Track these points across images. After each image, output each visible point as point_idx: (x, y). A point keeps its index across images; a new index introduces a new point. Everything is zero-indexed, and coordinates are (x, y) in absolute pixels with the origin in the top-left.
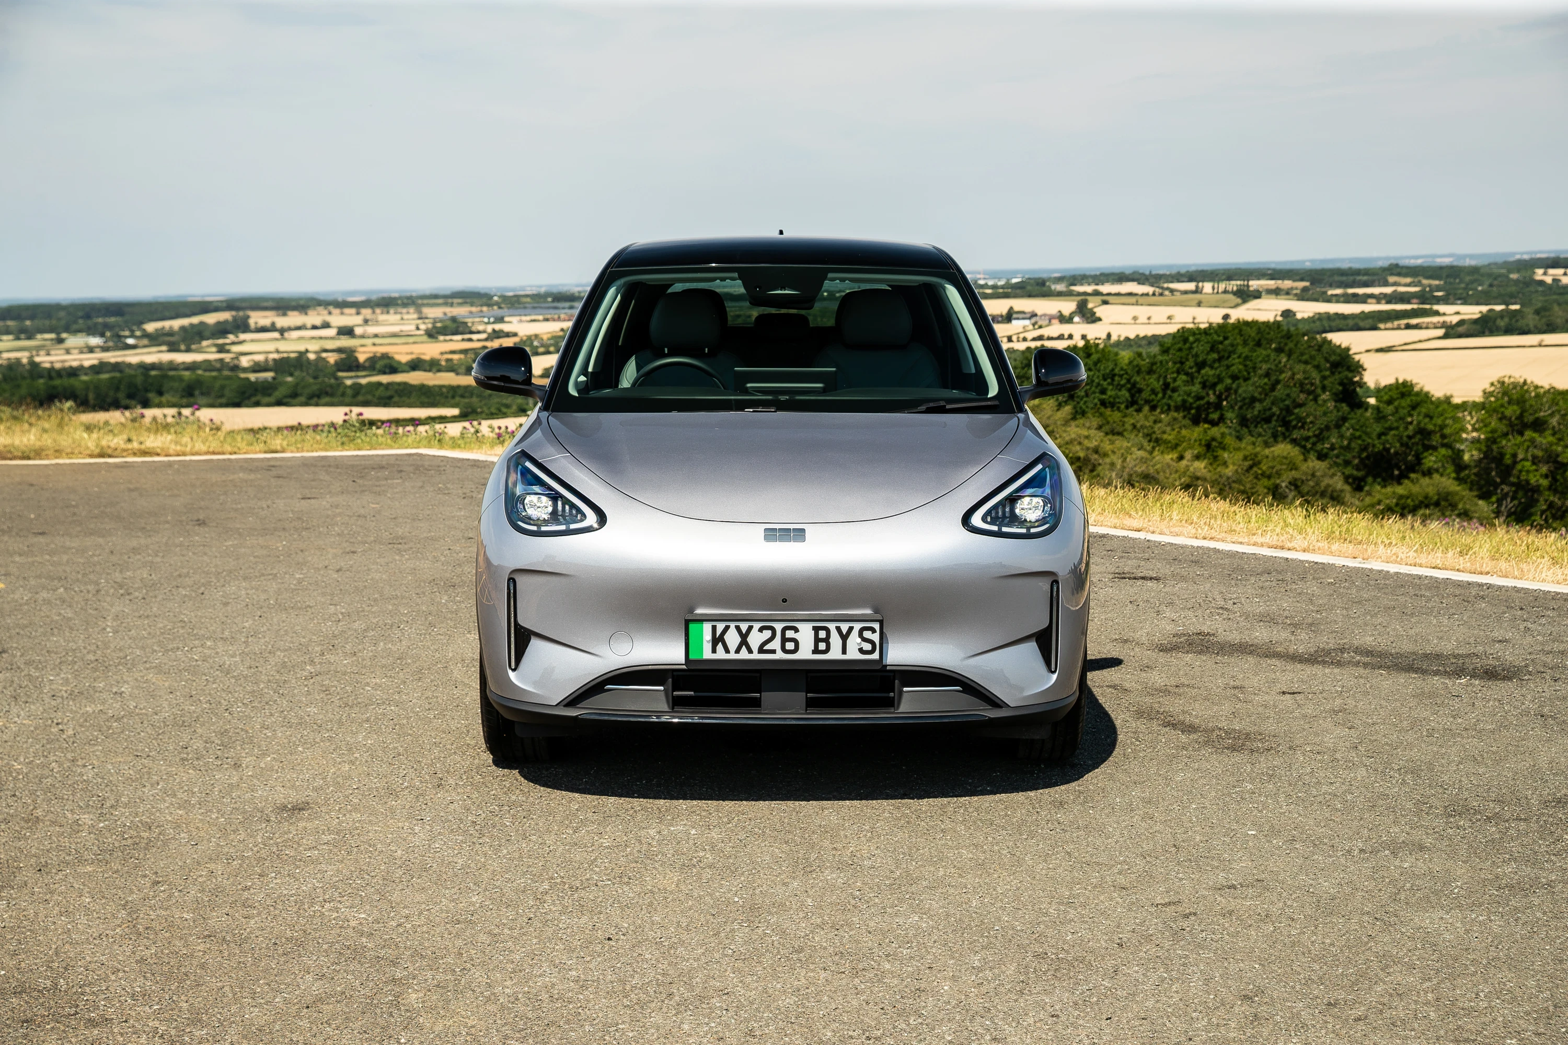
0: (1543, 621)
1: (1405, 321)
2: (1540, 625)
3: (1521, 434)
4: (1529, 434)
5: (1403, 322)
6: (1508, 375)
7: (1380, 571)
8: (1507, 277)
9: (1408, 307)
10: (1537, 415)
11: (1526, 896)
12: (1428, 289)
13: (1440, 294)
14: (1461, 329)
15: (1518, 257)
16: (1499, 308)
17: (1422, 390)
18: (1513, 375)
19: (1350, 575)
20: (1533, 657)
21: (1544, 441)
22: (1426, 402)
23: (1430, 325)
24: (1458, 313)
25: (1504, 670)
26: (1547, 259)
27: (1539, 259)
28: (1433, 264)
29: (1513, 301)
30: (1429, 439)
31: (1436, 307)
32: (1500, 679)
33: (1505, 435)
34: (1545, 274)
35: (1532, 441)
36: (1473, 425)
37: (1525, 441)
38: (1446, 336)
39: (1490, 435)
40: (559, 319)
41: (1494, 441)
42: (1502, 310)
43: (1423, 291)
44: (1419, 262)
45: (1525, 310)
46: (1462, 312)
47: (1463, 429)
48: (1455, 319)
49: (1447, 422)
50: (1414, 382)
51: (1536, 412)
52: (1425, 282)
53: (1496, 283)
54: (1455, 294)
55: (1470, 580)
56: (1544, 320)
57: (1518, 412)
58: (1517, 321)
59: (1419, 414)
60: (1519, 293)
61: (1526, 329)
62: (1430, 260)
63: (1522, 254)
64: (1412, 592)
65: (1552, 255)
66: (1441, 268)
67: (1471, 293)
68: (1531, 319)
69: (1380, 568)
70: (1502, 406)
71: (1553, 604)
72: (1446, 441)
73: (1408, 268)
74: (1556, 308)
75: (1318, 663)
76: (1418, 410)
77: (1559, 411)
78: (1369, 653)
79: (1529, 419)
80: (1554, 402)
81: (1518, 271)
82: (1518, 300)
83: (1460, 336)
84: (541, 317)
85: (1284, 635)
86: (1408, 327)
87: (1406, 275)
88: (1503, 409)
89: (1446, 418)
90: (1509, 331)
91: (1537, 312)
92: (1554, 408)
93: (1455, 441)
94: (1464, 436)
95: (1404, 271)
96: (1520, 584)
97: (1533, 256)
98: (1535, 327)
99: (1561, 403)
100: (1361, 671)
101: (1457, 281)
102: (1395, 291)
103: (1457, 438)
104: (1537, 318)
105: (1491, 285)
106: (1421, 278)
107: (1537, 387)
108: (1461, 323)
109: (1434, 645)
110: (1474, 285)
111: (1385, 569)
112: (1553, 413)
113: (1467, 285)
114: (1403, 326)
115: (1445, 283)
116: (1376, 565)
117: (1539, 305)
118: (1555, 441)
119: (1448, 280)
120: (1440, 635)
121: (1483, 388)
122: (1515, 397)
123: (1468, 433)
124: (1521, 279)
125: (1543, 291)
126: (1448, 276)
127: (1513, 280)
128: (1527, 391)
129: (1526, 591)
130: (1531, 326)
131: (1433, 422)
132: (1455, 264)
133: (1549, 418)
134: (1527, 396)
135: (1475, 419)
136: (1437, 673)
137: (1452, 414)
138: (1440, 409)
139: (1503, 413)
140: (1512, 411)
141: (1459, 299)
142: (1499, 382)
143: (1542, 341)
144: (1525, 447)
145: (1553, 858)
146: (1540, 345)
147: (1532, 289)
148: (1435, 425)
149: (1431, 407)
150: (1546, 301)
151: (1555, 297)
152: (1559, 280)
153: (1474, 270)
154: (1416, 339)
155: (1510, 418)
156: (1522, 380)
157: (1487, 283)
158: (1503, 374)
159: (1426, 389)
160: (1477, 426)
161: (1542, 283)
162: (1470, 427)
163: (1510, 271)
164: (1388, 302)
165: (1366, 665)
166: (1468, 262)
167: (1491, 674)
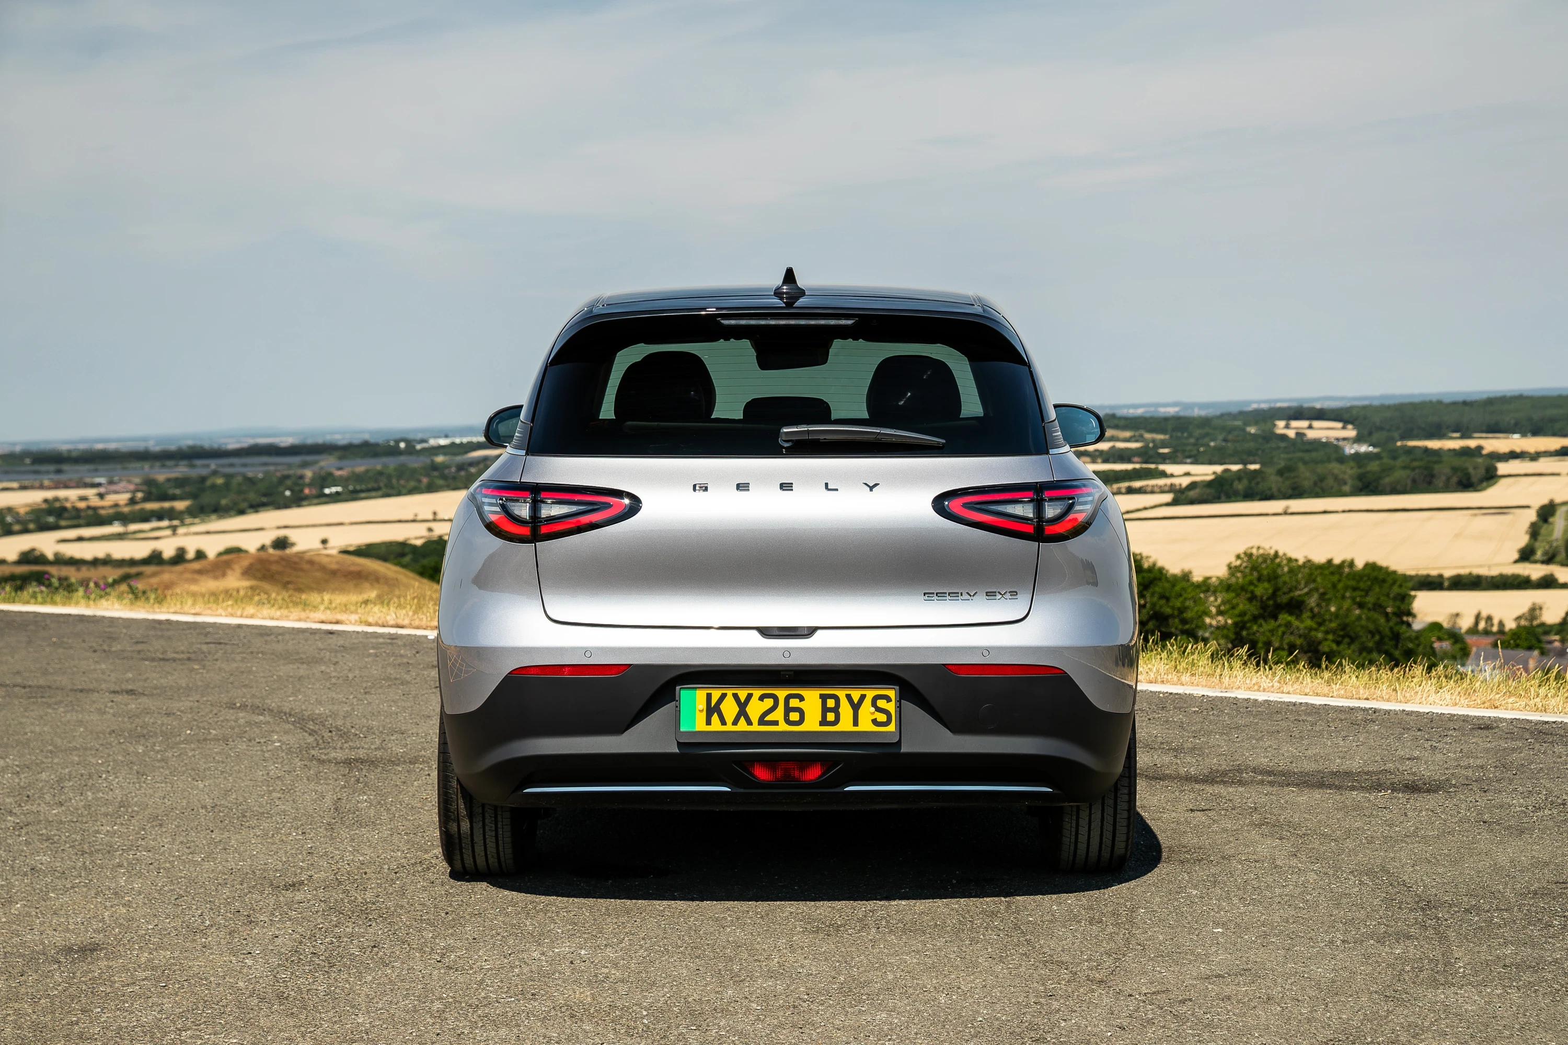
0: (1448, 740)
1: (1126, 484)
2: (1446, 743)
3: (1275, 618)
4: (1284, 617)
5: (1124, 485)
6: (1256, 545)
7: (1247, 700)
8: (1244, 430)
9: (1129, 467)
10: (1292, 594)
11: (1537, 971)
12: (1151, 445)
13: (1166, 451)
14: (1192, 494)
15: (1255, 406)
16: (1235, 468)
17: (1154, 565)
18: (1262, 545)
19: (1214, 703)
20: (1451, 771)
21: (1302, 626)
22: (1160, 579)
23: (1156, 489)
24: (1187, 474)
25: (1425, 784)
26: (1289, 408)
27: (1280, 409)
28: (1156, 415)
29: (1251, 459)
30: (1167, 626)
31: (1162, 467)
32: (1424, 792)
33: (1255, 619)
34: (1287, 427)
35: (1288, 625)
36: (1218, 607)
37: (1280, 626)
38: (1175, 502)
39: (1239, 619)
40: (41, 487)
41: (1243, 627)
42: (1239, 471)
43: (1146, 447)
44: (1140, 412)
45: (1264, 469)
46: (1193, 472)
47: (1207, 613)
48: (1185, 482)
49: (1187, 603)
50: (1144, 554)
51: (1291, 590)
52: (1148, 436)
53: (1230, 437)
54: (1184, 451)
55: (1351, 705)
56: (1288, 483)
57: (1270, 591)
58: (1258, 483)
59: (1153, 595)
60: (1257, 449)
61: (1269, 493)
62: (1152, 409)
63: (1259, 402)
64: (1292, 718)
65: (1294, 404)
66: (1166, 419)
67: (1202, 449)
68: (1274, 481)
69: (1246, 697)
70: (1251, 583)
71: (1451, 725)
72: (1187, 627)
73: (1126, 419)
74: (1302, 467)
75: (1217, 782)
76: (1151, 590)
77: (1317, 589)
78: (1270, 773)
79: (1284, 599)
80: (1311, 579)
81: (1256, 423)
82: (1257, 458)
83: (1192, 502)
84: (15, 485)
85: (1167, 759)
86: (1130, 491)
87: (1125, 428)
88: (1252, 588)
89: (1186, 599)
90: (1249, 496)
91: (1280, 473)
92: (1312, 586)
93: (1198, 627)
94: (1208, 620)
95: (1122, 423)
96: (1409, 707)
97: (1272, 405)
98: (1279, 490)
99: (1319, 579)
100: (1269, 789)
101: (1185, 435)
102: (1113, 447)
103: (1200, 624)
104: (1280, 479)
105: (1225, 440)
106: (1142, 432)
107: (1290, 560)
108: (1193, 485)
109: (1336, 764)
110: (1206, 440)
111: (1252, 697)
112: (1311, 590)
113: (1197, 439)
114: (1123, 490)
115: (1171, 437)
116: (1242, 694)
117: (1282, 464)
118: (1314, 626)
119: (1174, 434)
120: (1341, 754)
121: (1227, 562)
122: (1265, 572)
123: (1212, 617)
124: (1259, 432)
125: (1285, 448)
126: (1174, 430)
127: (1250, 434)
128: (1279, 565)
129: (1418, 714)
130: (1275, 490)
131: (1171, 604)
132: (1182, 414)
133: (1306, 598)
134: (1279, 571)
135: (1219, 600)
136: (1353, 788)
137: (1193, 594)
138: (1177, 588)
139: (1252, 592)
140: (1262, 590)
141: (1189, 457)
142: (1245, 553)
143: (1287, 507)
144: (1280, 633)
145: (1550, 940)
146: (1285, 513)
147: (1273, 444)
148: (1173, 608)
149: (1167, 585)
150: (1290, 459)
151: (1300, 455)
152: (1304, 435)
153: (1205, 422)
154: (1141, 506)
155: (1262, 598)
156: (1272, 552)
157: (1221, 437)
158: (1250, 545)
159: (1160, 564)
160: (1222, 608)
161: (1284, 437)
162: (1214, 610)
163: (1247, 424)
164: (1106, 461)
165: (1271, 784)
166: (1196, 412)
167: (1412, 788)
